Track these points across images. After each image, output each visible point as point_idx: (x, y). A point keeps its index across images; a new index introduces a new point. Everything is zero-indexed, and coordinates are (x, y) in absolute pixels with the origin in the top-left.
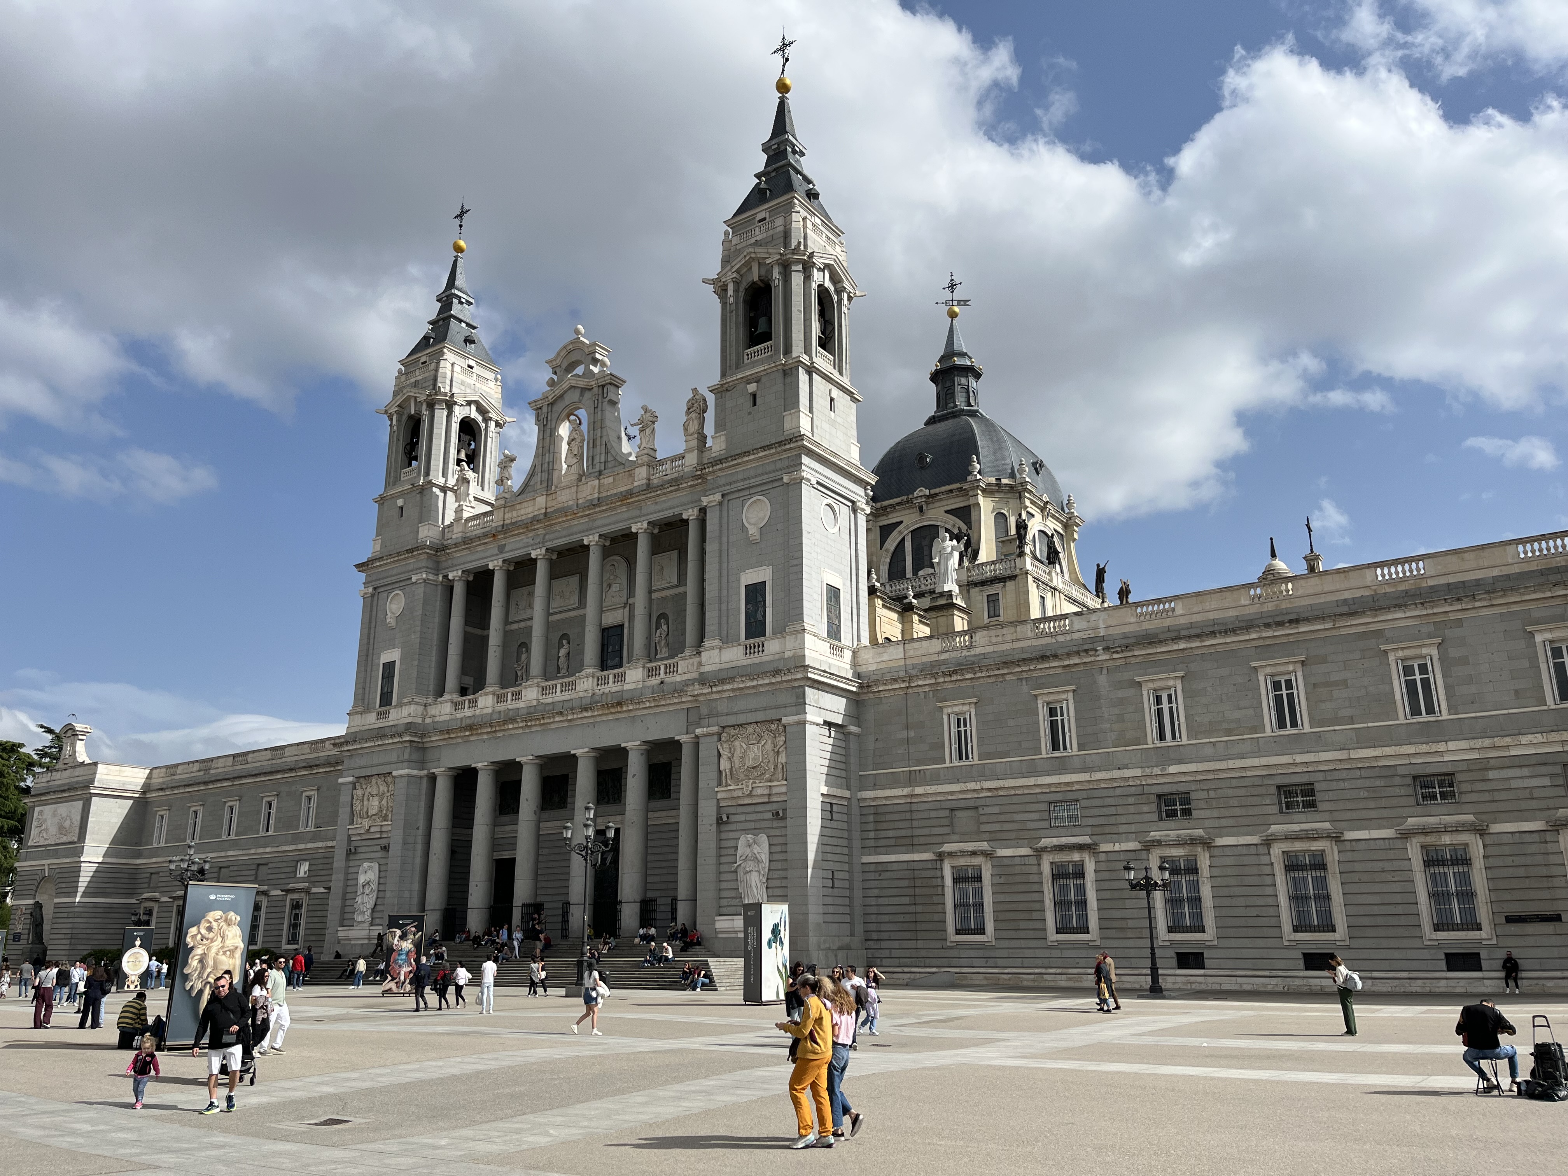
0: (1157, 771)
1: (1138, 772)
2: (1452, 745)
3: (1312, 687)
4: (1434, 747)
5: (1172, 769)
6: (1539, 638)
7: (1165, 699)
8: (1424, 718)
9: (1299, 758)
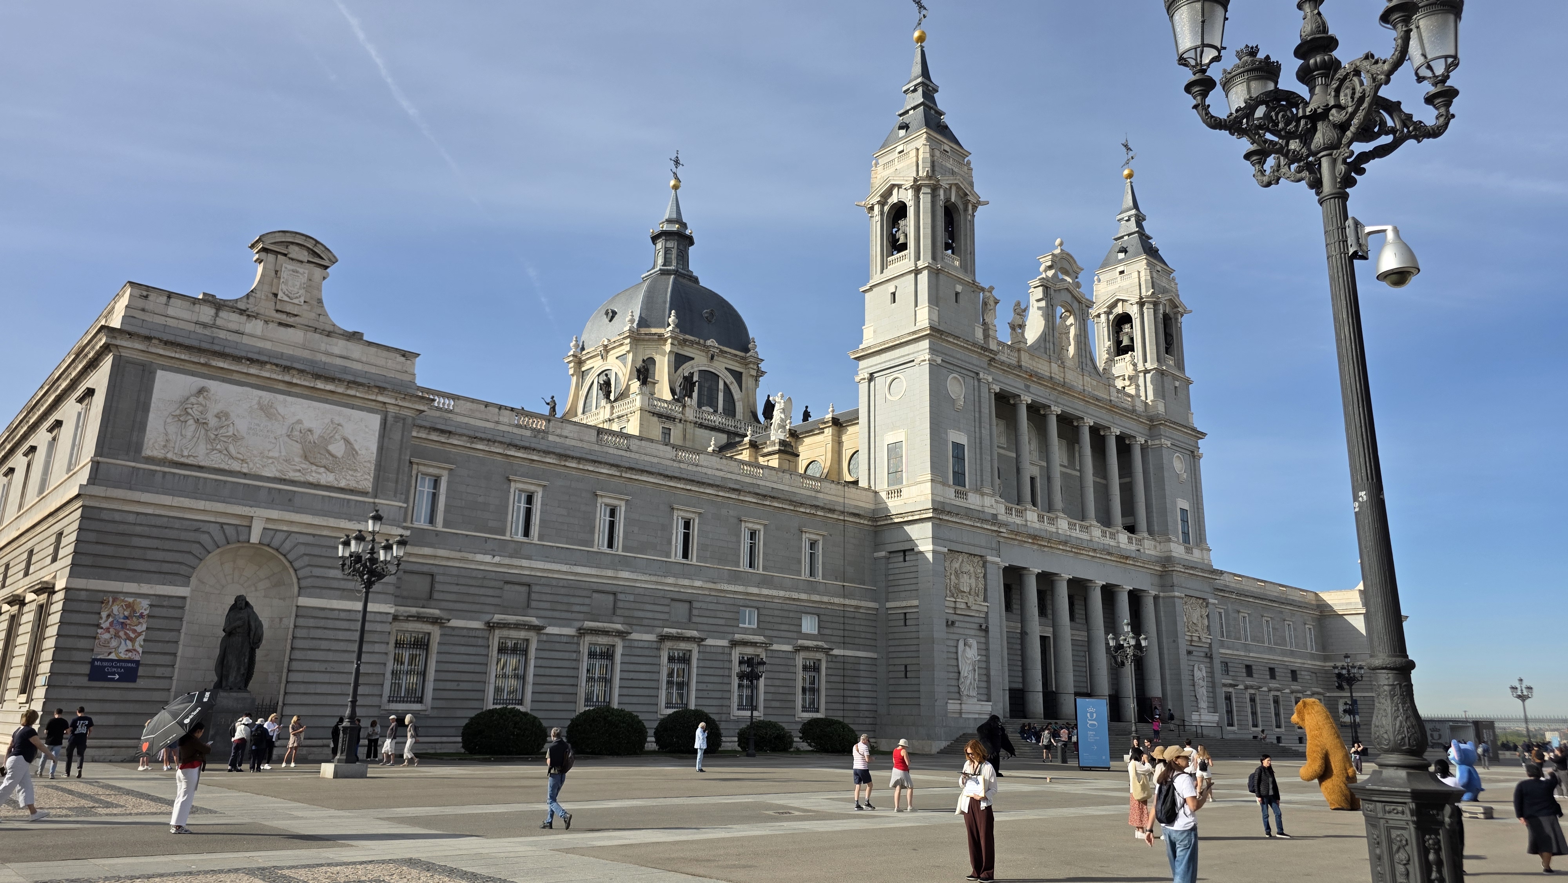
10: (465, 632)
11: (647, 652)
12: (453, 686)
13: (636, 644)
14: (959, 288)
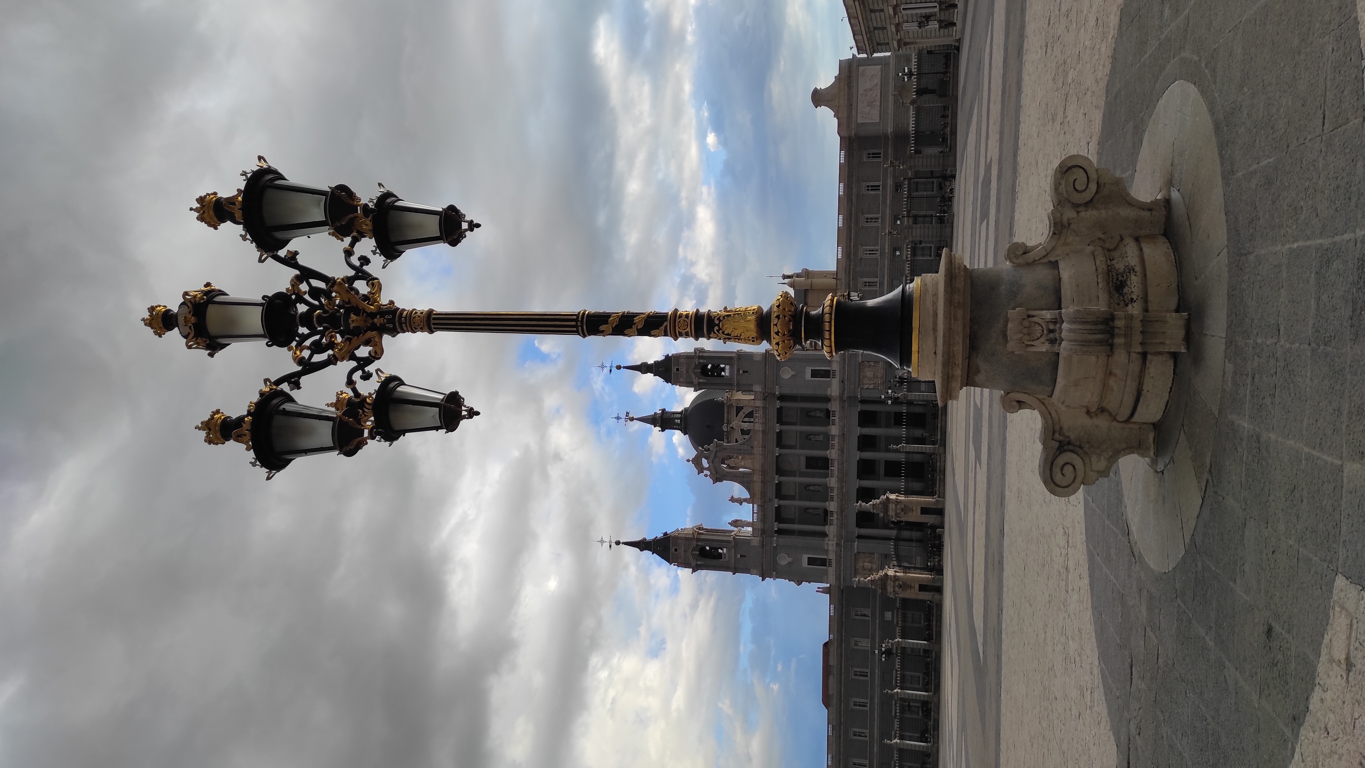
0: (887, 255)
1: (886, 260)
2: (889, 182)
3: (869, 213)
4: (889, 186)
5: (887, 251)
6: (865, 160)
7: (866, 252)
8: (881, 188)
9: (888, 217)
14: (739, 556)
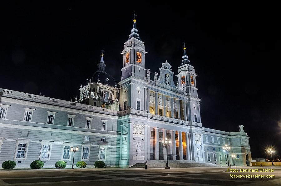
10: (10, 142)
11: (59, 146)
12: (6, 154)
13: (56, 145)
14: (140, 69)
